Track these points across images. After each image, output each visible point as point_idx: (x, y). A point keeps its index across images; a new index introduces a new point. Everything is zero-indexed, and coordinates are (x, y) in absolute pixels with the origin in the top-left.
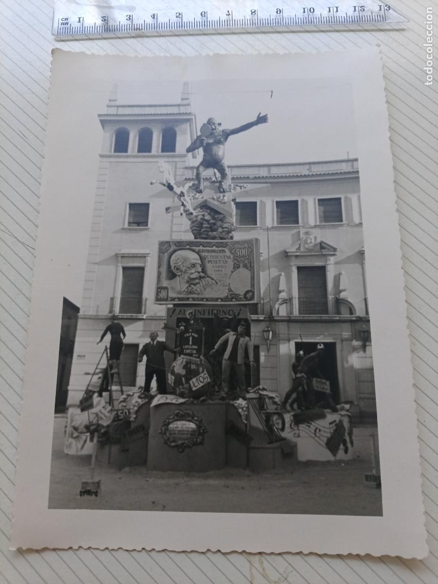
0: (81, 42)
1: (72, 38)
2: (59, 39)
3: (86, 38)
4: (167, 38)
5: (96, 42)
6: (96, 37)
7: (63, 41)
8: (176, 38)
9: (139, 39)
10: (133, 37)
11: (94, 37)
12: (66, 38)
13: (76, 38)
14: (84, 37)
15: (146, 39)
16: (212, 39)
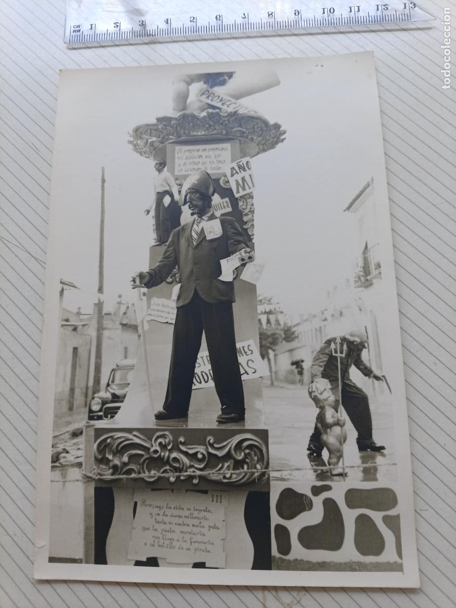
0: (93, 49)
1: (84, 46)
2: (71, 47)
3: (98, 45)
4: (180, 43)
5: (109, 49)
6: (108, 44)
7: (75, 49)
8: (190, 43)
9: (152, 46)
10: (146, 44)
11: (106, 44)
12: (79, 46)
13: (89, 46)
14: (97, 45)
15: (159, 46)
16: (227, 45)
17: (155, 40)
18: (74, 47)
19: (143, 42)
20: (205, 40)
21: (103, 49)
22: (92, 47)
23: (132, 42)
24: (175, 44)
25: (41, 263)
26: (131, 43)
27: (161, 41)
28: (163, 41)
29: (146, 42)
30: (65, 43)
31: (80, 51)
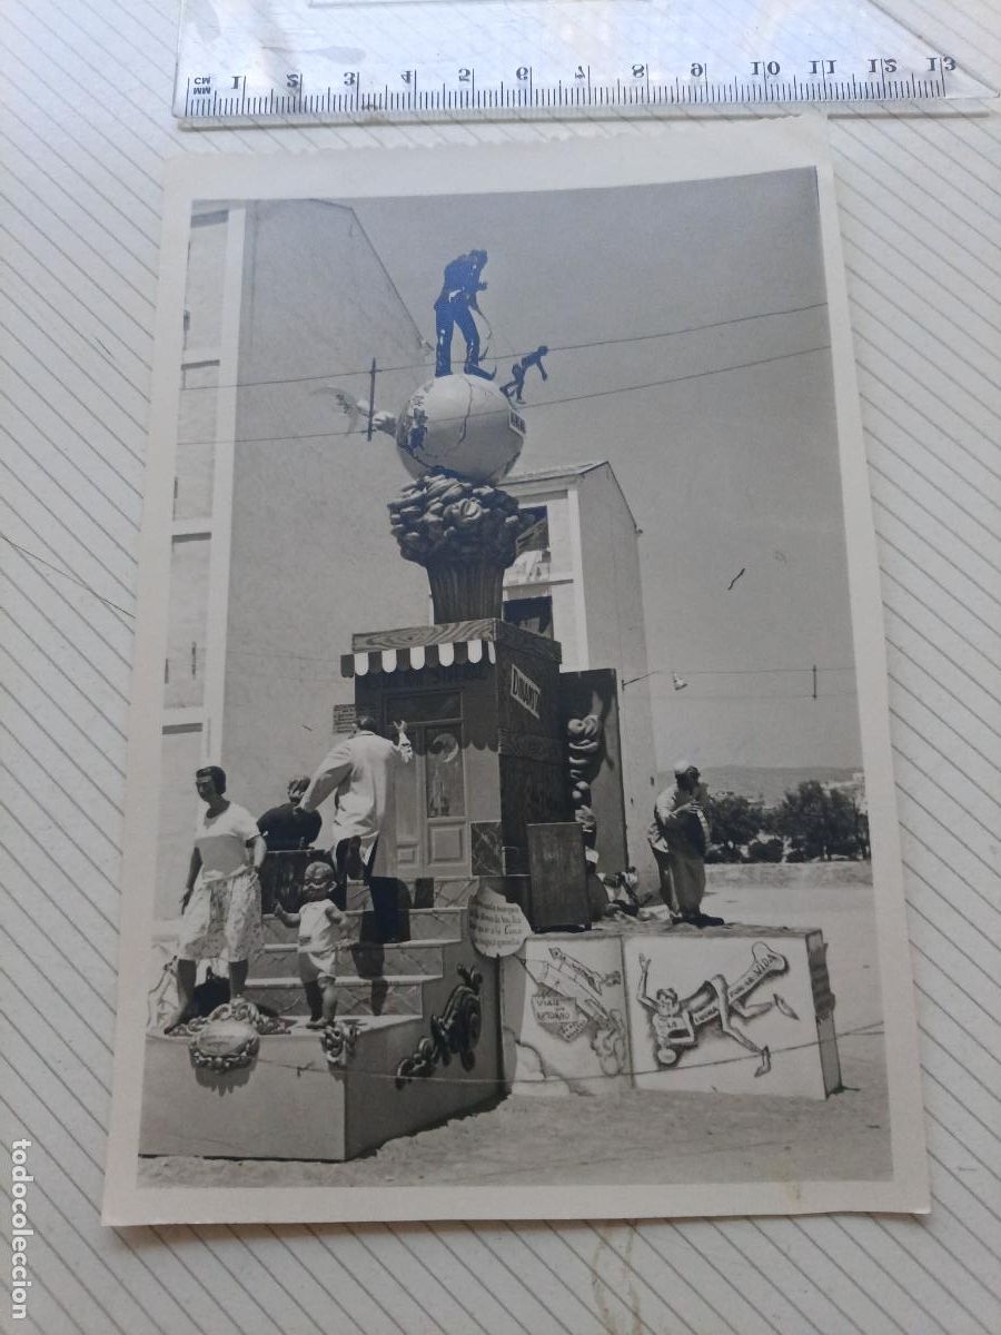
17: (379, 117)
18: (195, 125)
19: (351, 121)
20: (491, 121)
21: (260, 131)
22: (236, 128)
23: (328, 121)
24: (424, 127)
25: (118, 612)
26: (324, 120)
27: (392, 119)
28: (397, 119)
29: (358, 120)
30: (175, 116)
31: (208, 134)
